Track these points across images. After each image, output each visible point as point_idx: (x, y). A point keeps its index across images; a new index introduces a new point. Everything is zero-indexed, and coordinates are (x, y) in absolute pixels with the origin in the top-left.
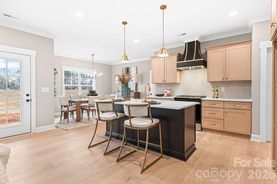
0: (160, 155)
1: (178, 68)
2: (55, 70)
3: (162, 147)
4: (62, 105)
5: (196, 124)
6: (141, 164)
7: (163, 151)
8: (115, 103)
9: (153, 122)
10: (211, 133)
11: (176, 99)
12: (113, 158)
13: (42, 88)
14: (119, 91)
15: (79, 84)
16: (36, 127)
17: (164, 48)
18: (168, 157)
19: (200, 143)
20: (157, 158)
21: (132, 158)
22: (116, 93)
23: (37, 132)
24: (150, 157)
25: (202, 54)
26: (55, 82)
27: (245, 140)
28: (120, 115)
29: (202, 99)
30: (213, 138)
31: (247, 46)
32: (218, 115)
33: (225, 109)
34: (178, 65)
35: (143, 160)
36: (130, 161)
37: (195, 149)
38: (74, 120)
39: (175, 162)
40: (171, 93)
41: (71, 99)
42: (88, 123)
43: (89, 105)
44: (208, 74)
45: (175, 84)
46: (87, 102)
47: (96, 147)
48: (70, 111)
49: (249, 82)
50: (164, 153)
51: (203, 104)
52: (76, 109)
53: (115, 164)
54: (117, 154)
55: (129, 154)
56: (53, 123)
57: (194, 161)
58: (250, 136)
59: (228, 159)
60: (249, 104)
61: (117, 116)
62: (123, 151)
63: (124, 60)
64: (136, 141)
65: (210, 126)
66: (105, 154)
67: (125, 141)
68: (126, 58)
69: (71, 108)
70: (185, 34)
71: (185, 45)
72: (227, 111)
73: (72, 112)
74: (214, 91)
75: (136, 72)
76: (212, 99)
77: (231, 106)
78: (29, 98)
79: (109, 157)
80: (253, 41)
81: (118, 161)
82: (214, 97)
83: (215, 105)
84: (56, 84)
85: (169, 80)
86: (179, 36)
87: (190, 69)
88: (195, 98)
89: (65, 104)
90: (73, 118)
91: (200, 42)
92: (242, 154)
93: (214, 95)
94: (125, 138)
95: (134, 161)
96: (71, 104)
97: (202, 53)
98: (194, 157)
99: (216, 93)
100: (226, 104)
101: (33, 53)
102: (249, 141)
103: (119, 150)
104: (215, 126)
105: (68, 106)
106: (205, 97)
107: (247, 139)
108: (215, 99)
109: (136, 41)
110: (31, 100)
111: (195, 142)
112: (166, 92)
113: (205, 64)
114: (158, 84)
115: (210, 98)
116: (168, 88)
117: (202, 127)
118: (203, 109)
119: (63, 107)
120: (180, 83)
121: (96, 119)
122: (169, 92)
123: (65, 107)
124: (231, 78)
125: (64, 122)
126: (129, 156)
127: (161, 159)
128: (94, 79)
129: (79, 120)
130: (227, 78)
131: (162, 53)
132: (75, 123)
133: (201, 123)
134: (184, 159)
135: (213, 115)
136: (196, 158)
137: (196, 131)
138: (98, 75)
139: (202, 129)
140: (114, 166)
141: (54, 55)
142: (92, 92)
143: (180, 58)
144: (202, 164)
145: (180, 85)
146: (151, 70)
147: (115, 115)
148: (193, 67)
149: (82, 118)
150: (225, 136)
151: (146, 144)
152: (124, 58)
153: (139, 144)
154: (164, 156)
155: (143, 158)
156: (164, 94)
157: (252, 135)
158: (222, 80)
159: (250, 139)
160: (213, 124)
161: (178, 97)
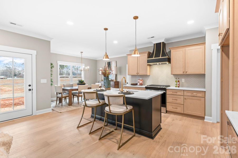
0: (133, 134)
1: (148, 64)
2: (51, 64)
3: (135, 127)
4: (57, 92)
5: (162, 107)
6: (118, 142)
7: (135, 130)
8: (98, 92)
9: (127, 108)
10: (174, 115)
11: (147, 88)
12: (96, 137)
13: (42, 80)
14: (102, 80)
15: (71, 74)
16: (37, 110)
17: (136, 50)
18: (140, 135)
19: (164, 123)
20: (131, 136)
21: (111, 137)
22: (100, 82)
23: (37, 114)
24: (125, 135)
25: (167, 53)
26: (51, 74)
27: (200, 121)
28: (102, 102)
29: (167, 88)
30: (175, 119)
31: (202, 47)
32: (179, 101)
33: (184, 96)
34: (148, 61)
35: (120, 139)
36: (110, 139)
37: (161, 128)
38: (67, 104)
39: (145, 140)
40: (142, 83)
41: (64, 87)
42: (78, 107)
43: (79, 92)
44: (172, 68)
45: (146, 76)
46: (77, 90)
47: (83, 127)
48: (64, 97)
49: (203, 75)
50: (137, 132)
51: (168, 92)
52: (68, 95)
53: (98, 142)
54: (99, 133)
55: (109, 133)
56: (50, 107)
57: (159, 139)
58: (204, 117)
59: (187, 137)
60: (203, 93)
61: (100, 103)
62: (105, 130)
63: (106, 58)
64: (115, 122)
65: (173, 109)
66: (90, 133)
67: (106, 122)
68: (107, 57)
69: (64, 94)
70: (153, 37)
71: (153, 45)
72: (186, 98)
73: (65, 98)
74: (176, 81)
75: (115, 66)
76: (175, 88)
77: (189, 94)
78: (30, 88)
79: (93, 136)
80: (206, 43)
81: (100, 139)
82: (176, 87)
83: (177, 93)
84: (52, 75)
85: (141, 73)
86: (149, 38)
87: (158, 64)
88: (161, 87)
89: (60, 92)
90: (66, 102)
91: (166, 43)
92: (197, 133)
93: (176, 85)
94: (106, 119)
95: (112, 139)
96: (65, 91)
97: (167, 51)
98: (160, 135)
99: (178, 83)
100: (185, 93)
101: (34, 53)
102: (204, 121)
103: (101, 130)
104: (177, 110)
105: (62, 93)
106: (169, 86)
107: (202, 120)
108: (177, 88)
109: (115, 42)
110: (32, 89)
111: (161, 123)
112: (139, 82)
113: (169, 60)
114: (133, 76)
115: (173, 87)
116: (141, 79)
117: (167, 110)
118: (167, 96)
119: (58, 94)
120: (149, 75)
121: (83, 105)
122: (141, 82)
123: (60, 93)
124: (190, 71)
125: (59, 105)
126: (109, 135)
127: (134, 137)
128: (83, 71)
129: (70, 104)
130: (187, 72)
131: (135, 54)
132: (68, 107)
133: (166, 107)
134: (152, 137)
135: (176, 101)
136: (161, 137)
137: (162, 113)
138: (86, 68)
139: (167, 112)
140: (97, 143)
141: (51, 52)
142: (81, 81)
143: (150, 55)
144: (166, 141)
145: (150, 76)
146: (127, 64)
147: (98, 102)
148: (160, 63)
149: (73, 102)
150: (185, 118)
151: (122, 125)
152: (106, 56)
153: (117, 124)
154: (136, 135)
155: (119, 137)
156: (137, 84)
157: (206, 117)
158: (182, 74)
159: (204, 120)
160: (175, 108)
161: (148, 86)
